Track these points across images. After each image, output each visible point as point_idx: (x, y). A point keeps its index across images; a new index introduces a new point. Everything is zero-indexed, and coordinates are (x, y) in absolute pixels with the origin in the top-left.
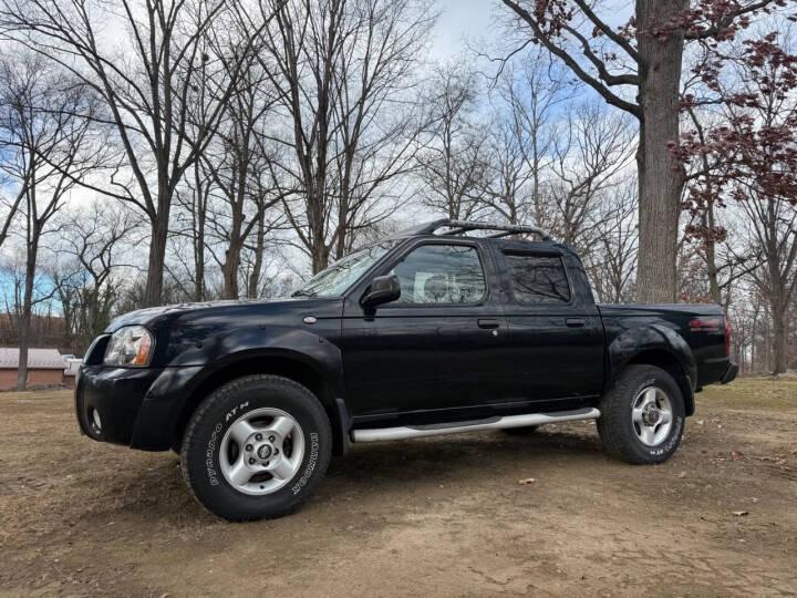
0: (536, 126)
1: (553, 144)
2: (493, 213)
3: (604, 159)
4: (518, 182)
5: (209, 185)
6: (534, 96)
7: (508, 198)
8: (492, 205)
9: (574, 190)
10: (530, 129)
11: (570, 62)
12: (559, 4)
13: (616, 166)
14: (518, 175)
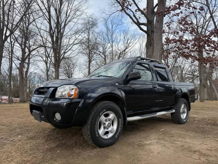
0: (112, 35)
1: (116, 40)
2: (99, 57)
3: (129, 45)
4: (107, 49)
5: (15, 42)
6: (112, 26)
7: (104, 53)
8: (100, 55)
9: (121, 53)
10: (111, 35)
11: (131, 18)
12: (128, 2)
13: (131, 47)
14: (107, 47)
